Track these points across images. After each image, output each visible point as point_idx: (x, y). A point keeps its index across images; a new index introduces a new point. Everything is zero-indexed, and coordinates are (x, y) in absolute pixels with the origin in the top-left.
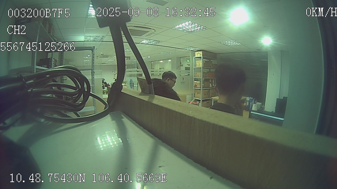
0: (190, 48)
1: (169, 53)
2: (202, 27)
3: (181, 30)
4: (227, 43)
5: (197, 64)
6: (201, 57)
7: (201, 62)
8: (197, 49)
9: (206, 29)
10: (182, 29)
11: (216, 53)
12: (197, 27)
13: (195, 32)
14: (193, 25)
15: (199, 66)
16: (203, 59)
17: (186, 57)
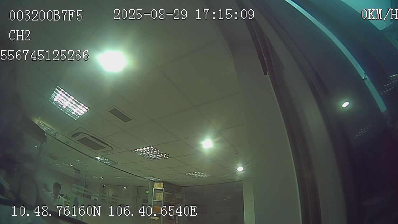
0: (150, 177)
1: (125, 179)
2: (165, 154)
3: (140, 155)
4: (193, 175)
5: (157, 197)
6: (162, 189)
7: (162, 195)
8: (158, 179)
9: (169, 157)
10: (142, 154)
11: (179, 185)
12: (159, 154)
13: (157, 159)
14: (155, 151)
15: (159, 199)
16: (165, 192)
17: (145, 188)
